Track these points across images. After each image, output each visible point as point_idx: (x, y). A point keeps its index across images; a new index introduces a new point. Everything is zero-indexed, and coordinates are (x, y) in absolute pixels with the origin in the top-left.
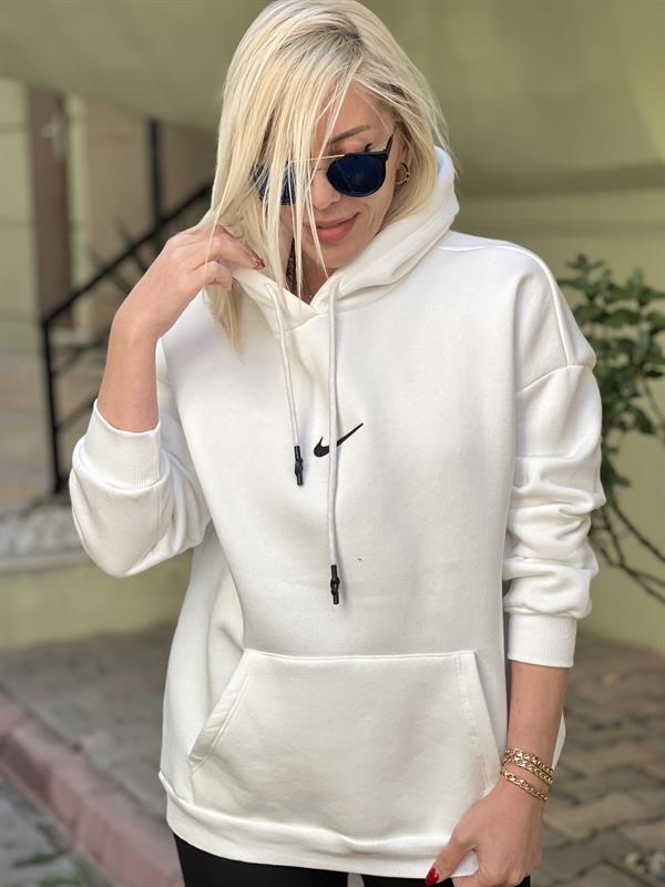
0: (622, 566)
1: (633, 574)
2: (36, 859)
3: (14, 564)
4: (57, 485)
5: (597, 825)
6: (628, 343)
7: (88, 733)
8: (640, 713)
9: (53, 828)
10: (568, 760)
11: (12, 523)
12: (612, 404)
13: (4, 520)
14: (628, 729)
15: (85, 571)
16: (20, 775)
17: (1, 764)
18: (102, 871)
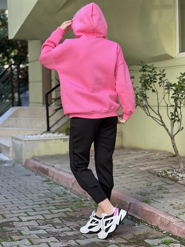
0: (150, 116)
1: (152, 117)
2: (46, 181)
3: (40, 139)
4: (49, 129)
5: (148, 169)
6: (149, 75)
7: (56, 164)
8: (162, 158)
9: (49, 178)
10: (146, 163)
11: (39, 135)
12: (146, 85)
13: (38, 134)
14: (159, 160)
15: (54, 140)
16: (42, 173)
17: (39, 172)
18: (58, 182)
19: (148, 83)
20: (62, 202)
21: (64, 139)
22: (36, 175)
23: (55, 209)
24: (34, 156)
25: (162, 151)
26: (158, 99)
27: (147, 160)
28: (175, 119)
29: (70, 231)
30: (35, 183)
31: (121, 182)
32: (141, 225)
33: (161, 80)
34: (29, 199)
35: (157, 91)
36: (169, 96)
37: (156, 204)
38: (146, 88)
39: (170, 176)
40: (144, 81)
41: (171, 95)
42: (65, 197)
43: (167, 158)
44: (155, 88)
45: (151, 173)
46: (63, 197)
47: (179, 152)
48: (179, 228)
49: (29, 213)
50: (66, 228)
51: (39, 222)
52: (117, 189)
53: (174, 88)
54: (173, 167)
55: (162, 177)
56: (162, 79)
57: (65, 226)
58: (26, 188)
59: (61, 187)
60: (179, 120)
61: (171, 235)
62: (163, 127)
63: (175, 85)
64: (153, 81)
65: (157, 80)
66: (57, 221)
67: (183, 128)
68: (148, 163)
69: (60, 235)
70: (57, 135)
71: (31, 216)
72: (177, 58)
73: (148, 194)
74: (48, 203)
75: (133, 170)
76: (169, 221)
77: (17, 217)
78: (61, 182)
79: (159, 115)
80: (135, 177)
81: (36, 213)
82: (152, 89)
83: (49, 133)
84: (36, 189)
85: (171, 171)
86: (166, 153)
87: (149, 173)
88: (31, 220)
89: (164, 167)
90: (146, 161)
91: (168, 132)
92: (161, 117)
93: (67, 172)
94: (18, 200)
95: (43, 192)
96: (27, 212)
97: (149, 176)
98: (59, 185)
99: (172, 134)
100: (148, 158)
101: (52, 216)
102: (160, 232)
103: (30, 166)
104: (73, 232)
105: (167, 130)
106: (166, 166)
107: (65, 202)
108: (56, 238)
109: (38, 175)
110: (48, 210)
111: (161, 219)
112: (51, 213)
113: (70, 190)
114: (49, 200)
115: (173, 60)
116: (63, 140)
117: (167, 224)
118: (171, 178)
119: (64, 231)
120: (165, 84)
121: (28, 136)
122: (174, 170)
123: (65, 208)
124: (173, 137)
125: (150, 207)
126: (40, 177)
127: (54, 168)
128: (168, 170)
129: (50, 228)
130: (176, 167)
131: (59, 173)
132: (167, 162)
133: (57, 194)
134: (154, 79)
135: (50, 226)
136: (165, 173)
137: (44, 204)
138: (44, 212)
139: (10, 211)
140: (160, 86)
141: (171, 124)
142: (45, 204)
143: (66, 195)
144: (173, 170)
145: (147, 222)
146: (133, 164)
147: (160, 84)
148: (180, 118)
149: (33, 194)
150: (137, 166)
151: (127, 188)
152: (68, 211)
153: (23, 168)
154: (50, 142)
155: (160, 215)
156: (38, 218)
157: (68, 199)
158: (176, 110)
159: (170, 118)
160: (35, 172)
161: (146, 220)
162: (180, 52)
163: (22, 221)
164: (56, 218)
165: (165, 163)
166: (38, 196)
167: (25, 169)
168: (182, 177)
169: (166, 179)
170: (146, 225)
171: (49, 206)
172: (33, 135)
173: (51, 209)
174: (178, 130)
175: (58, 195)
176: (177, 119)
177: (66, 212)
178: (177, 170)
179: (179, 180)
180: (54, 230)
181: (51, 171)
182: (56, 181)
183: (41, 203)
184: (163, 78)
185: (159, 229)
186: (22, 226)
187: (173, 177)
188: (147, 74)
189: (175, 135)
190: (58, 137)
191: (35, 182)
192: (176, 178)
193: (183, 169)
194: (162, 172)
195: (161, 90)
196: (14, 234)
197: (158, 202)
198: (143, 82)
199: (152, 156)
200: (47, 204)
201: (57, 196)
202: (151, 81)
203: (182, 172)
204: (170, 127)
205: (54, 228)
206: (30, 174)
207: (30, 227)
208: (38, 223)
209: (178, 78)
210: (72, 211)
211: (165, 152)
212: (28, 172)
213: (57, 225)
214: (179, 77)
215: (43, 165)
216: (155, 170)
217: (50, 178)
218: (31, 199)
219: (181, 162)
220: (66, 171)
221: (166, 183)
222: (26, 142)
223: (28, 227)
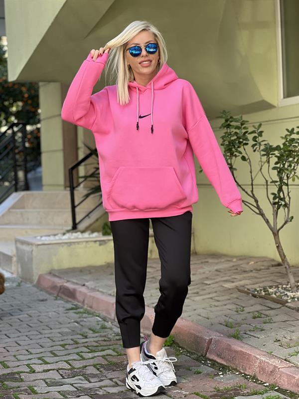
2: (72, 309)
3: (61, 241)
4: (75, 227)
5: (238, 285)
6: (236, 133)
7: (87, 282)
8: (259, 269)
9: (77, 304)
10: (233, 277)
11: (60, 235)
12: (232, 148)
13: (57, 235)
14: (254, 271)
15: (84, 243)
16: (66, 295)
17: (60, 294)
18: (92, 310)
19: (234, 146)
20: (99, 341)
21: (100, 241)
22: (56, 299)
23: (89, 352)
24: (52, 270)
25: (259, 257)
26: (251, 172)
27: (236, 271)
28: (280, 203)
29: (113, 386)
30: (55, 312)
31: (195, 307)
32: (229, 375)
33: (256, 141)
34: (45, 337)
35: (249, 159)
36: (269, 166)
37: (252, 341)
38: (232, 154)
39: (274, 296)
40: (229, 142)
41: (272, 165)
42: (104, 332)
43: (267, 268)
44: (246, 154)
45: (242, 292)
46: (100, 332)
47: (287, 257)
48: (290, 377)
49: (46, 360)
50: (107, 382)
51: (62, 373)
52: (188, 319)
53: (277, 153)
54: (277, 282)
55: (261, 297)
56: (257, 139)
57: (105, 378)
58: (40, 320)
59: (97, 318)
60: (286, 205)
61: (277, 388)
62: (261, 216)
63: (278, 148)
64: (242, 142)
65: (249, 140)
66: (91, 370)
67: (292, 217)
68: (236, 277)
69: (98, 392)
70: (89, 234)
71: (50, 364)
72: (280, 106)
73: (239, 324)
74: (77, 343)
75: (213, 288)
76: (274, 366)
77: (27, 365)
78: (95, 310)
79: (253, 197)
80: (217, 298)
81: (57, 359)
82: (241, 155)
83: (76, 232)
84: (57, 321)
85: (275, 288)
86: (265, 261)
87: (239, 293)
88: (49, 370)
89: (263, 282)
90: (234, 273)
91: (268, 225)
92: (256, 201)
93: (106, 293)
94: (27, 339)
95: (68, 325)
96: (43, 357)
97: (240, 296)
98: (93, 314)
99: (275, 228)
100: (237, 269)
101: (84, 363)
102: (260, 384)
103: (46, 286)
104: (118, 388)
105: (267, 222)
106: (266, 281)
107: (103, 341)
108: (91, 397)
109: (59, 299)
110: (77, 354)
111: (260, 363)
112: (81, 358)
113: (112, 322)
114: (78, 338)
115: (274, 110)
116: (98, 243)
117: (271, 372)
118: (275, 299)
119: (104, 387)
120: (262, 147)
121: (41, 237)
122: (280, 286)
123: (104, 351)
124: (276, 233)
125: (242, 345)
126: (62, 302)
127: (84, 287)
128: (270, 286)
129: (81, 382)
130: (283, 282)
131: (93, 295)
132: (267, 274)
133: (90, 329)
134: (243, 140)
135: (80, 379)
136: (264, 291)
137: (69, 344)
138: (70, 357)
139: (15, 356)
140: (255, 151)
141: (273, 211)
142: (72, 344)
143: (106, 330)
144: (277, 287)
145: (238, 369)
146: (213, 278)
147: (255, 148)
148: (288, 202)
149: (51, 329)
150: (220, 281)
151: (204, 315)
152: (109, 355)
153: (35, 289)
154: (77, 246)
155: (258, 357)
156: (61, 367)
157: (109, 336)
158: (280, 190)
159: (272, 203)
160: (54, 294)
161: (237, 366)
162: (284, 98)
163: (34, 372)
164: (89, 366)
165: (264, 276)
166: (59, 333)
167: (38, 290)
168: (293, 296)
169: (267, 301)
170: (237, 373)
171: (78, 347)
172: (49, 236)
173: (82, 352)
174: (284, 222)
175: (92, 330)
176: (283, 203)
177: (107, 357)
178: (284, 286)
179: (288, 302)
180: (87, 385)
181: (80, 292)
182: (89, 308)
183: (65, 343)
184: (259, 137)
185: (257, 380)
186: (35, 380)
187: (277, 297)
188: (233, 132)
189: (279, 229)
190: (90, 238)
191: (54, 310)
192: (283, 299)
193: (294, 285)
194: (261, 290)
195: (256, 157)
196: (22, 392)
197: (255, 337)
198: (227, 145)
199: (243, 266)
200: (74, 344)
201: (91, 332)
202: (240, 143)
203: (292, 289)
204: (272, 216)
205: (87, 382)
206: (45, 298)
207: (47, 381)
208: (61, 375)
209: (282, 137)
210: (116, 354)
211: (264, 259)
212: (43, 295)
213: (93, 377)
214: (284, 136)
215: (66, 282)
216: (248, 287)
217: (79, 304)
218: (48, 338)
219: (290, 272)
220: (105, 291)
221: (268, 307)
222: (39, 246)
223: (45, 381)
